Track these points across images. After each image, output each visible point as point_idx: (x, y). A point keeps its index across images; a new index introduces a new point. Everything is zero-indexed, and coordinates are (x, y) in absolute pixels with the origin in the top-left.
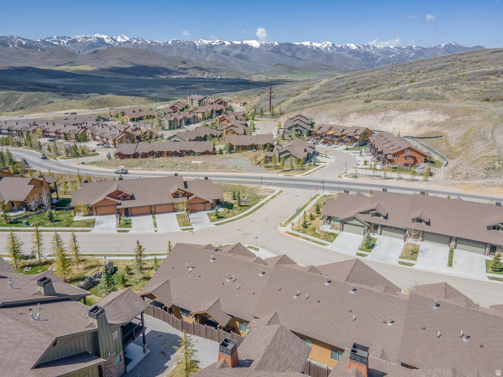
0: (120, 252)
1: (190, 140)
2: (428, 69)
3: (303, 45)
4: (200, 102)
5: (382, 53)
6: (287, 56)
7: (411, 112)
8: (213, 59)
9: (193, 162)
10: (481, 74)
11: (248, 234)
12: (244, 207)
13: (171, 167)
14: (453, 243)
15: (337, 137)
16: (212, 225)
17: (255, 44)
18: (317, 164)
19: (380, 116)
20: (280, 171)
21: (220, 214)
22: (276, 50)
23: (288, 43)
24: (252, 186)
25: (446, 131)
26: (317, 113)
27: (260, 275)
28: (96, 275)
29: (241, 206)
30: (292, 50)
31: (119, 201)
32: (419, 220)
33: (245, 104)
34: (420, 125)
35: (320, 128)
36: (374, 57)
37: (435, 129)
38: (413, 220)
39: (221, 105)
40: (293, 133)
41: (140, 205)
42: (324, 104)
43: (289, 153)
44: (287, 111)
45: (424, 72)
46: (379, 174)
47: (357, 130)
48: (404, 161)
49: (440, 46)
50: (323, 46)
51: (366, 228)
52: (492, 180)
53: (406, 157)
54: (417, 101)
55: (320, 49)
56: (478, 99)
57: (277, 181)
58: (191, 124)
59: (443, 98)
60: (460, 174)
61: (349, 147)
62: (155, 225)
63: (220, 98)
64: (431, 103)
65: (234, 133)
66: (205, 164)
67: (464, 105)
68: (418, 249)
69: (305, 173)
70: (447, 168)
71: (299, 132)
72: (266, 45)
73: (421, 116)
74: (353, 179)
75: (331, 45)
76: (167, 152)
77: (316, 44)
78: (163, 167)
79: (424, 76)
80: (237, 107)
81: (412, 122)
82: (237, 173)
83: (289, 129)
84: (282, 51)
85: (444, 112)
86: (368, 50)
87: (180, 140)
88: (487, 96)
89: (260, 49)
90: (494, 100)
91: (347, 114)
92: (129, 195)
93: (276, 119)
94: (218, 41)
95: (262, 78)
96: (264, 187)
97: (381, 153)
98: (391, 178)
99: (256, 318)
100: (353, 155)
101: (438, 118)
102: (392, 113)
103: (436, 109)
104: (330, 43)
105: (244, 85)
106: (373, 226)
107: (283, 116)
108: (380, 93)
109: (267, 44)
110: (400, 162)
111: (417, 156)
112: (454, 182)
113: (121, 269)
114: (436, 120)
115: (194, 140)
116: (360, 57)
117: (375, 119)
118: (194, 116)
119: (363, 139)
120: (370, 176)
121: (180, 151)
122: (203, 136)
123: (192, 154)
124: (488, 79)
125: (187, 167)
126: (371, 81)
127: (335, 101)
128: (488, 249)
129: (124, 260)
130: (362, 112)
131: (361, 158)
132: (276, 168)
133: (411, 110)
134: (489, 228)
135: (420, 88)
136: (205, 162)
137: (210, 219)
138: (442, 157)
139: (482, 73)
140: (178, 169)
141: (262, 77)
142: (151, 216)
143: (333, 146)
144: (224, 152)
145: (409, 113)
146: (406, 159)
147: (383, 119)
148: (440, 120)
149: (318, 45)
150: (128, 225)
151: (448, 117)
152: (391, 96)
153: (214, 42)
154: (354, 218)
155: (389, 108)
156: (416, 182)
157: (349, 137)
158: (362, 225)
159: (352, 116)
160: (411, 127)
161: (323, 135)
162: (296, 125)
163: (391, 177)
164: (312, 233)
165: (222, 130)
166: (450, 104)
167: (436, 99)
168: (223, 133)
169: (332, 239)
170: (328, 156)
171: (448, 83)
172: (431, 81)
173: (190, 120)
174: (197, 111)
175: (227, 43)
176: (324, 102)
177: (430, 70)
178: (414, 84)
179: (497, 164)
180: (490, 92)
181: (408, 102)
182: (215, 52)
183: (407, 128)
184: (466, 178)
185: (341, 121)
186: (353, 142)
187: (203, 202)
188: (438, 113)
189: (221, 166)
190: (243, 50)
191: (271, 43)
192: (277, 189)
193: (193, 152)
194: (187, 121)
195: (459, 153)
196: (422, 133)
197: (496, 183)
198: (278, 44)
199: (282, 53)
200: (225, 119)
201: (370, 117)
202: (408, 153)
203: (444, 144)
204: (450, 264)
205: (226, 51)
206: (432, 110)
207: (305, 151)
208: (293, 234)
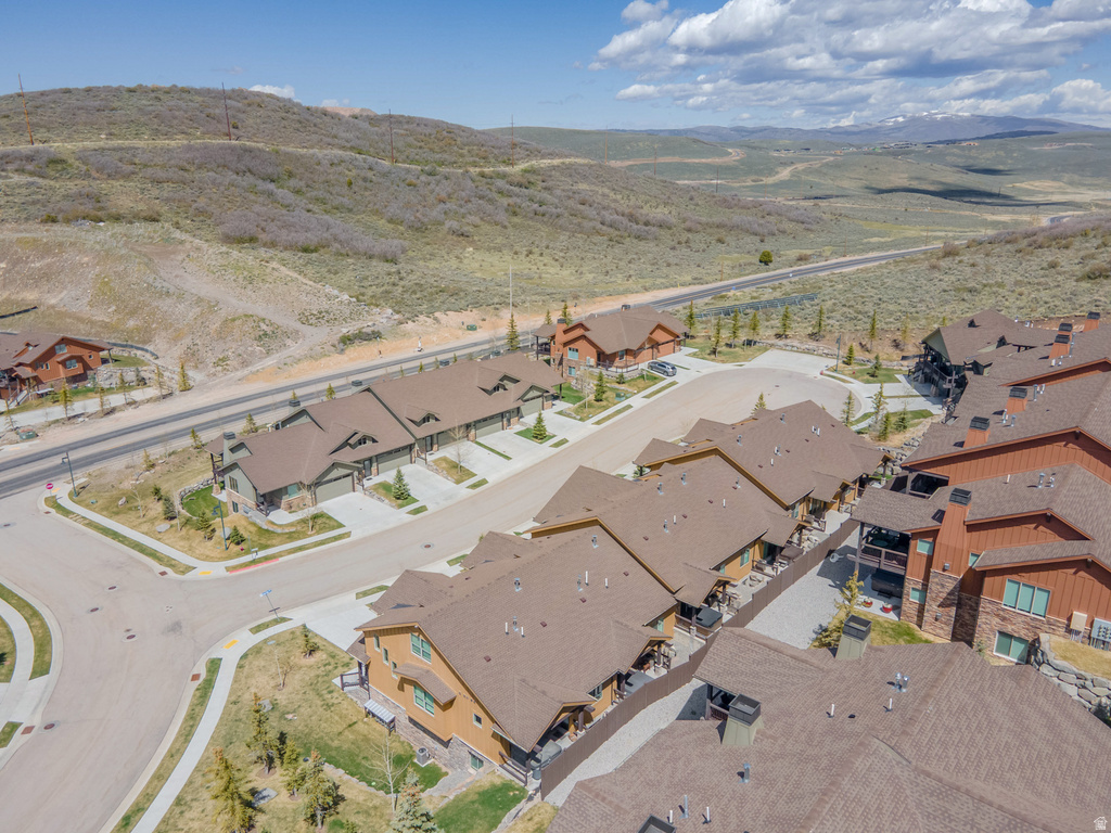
14: (473, 432)
48: (62, 373)
51: (355, 473)
53: (63, 363)
60: (227, 359)
88: (36, 211)
90: (68, 220)
111: (84, 354)
112: (232, 375)
128: (505, 420)
134: (491, 392)
146: (65, 367)
154: (334, 466)
156: (176, 400)
158: (348, 471)
164: (280, 538)
169: (332, 523)
180: (33, 203)
184: (245, 363)
202: (65, 352)
204: (506, 457)
208: (254, 562)
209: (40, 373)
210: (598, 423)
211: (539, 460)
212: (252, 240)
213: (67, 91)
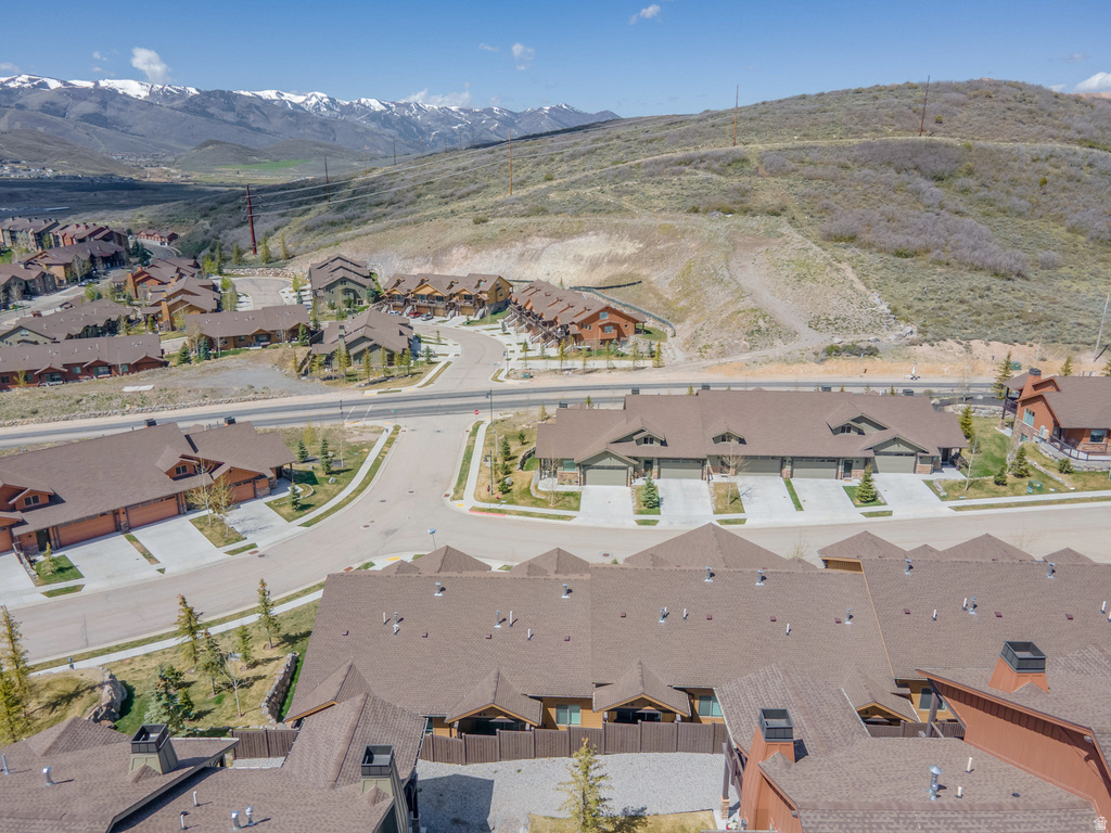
0: (93, 645)
1: (70, 337)
2: (567, 154)
3: (260, 98)
4: (39, 237)
5: (437, 120)
6: (225, 122)
7: (572, 238)
8: (18, 125)
9: (127, 389)
10: (668, 163)
11: (394, 531)
12: (342, 474)
13: (63, 410)
14: (788, 469)
15: (440, 299)
16: (295, 528)
17: (134, 89)
18: (433, 359)
19: (514, 250)
20: (362, 383)
21: (302, 500)
22: (198, 107)
23: (222, 93)
24: (327, 425)
25: (644, 272)
26: (374, 251)
27: (564, 597)
28: (96, 714)
29: (331, 473)
30: (237, 109)
31: (17, 515)
32: (724, 438)
33: (173, 237)
34: (595, 264)
35: (399, 282)
36: (423, 128)
37: (624, 268)
38: (716, 440)
39: (111, 243)
40: (339, 297)
41: (84, 515)
42: (384, 230)
43: (371, 343)
44: (301, 250)
45: (562, 160)
46: (573, 365)
47: (480, 281)
48: (600, 335)
49: (541, 109)
50: (309, 103)
51: (631, 469)
52: (763, 353)
53: (602, 327)
54: (578, 216)
55: (303, 109)
56: (679, 209)
57: (370, 408)
58: (36, 294)
59: (620, 209)
60: (710, 347)
61: (471, 318)
62: (148, 556)
63: (101, 224)
64: (604, 219)
65: (192, 308)
66: (166, 389)
67: (660, 221)
68: (738, 493)
69: (423, 382)
70: (678, 339)
71: (352, 294)
72: (165, 94)
73: (592, 245)
74: (526, 381)
75: (326, 100)
76: (27, 372)
77: (292, 96)
78: (35, 412)
79: (565, 167)
80: (156, 247)
81: (578, 259)
82: (259, 402)
83: (329, 288)
84: (211, 110)
85: (631, 236)
86: (406, 113)
87: (40, 340)
88: (691, 203)
89: (151, 104)
90: (706, 211)
91: (446, 250)
92: (42, 493)
93: (279, 270)
94: (24, 78)
95: (173, 174)
96: (348, 424)
97: (552, 323)
98: (596, 370)
99: (598, 685)
100: (488, 333)
101: (625, 248)
102: (537, 243)
103: (614, 230)
104: (325, 95)
105: (131, 193)
106: (643, 463)
107: (294, 261)
108: (496, 202)
109: (167, 91)
110: (594, 336)
111: (622, 322)
112: (704, 363)
113: (140, 682)
114: (620, 252)
115: (79, 336)
116: (393, 127)
117: (505, 256)
118: (43, 275)
119: (498, 300)
120: (555, 371)
121: (65, 366)
122: (101, 324)
123: (101, 370)
124: (681, 172)
125: (115, 403)
126: (463, 179)
127: (407, 224)
128: (841, 468)
129: (121, 661)
130: (476, 244)
131: (508, 338)
132: (351, 378)
133: (571, 235)
134: (835, 431)
135: (572, 191)
136: (163, 387)
137: (282, 515)
138: (659, 320)
139: (668, 161)
140: (87, 413)
141: (173, 171)
142: (120, 539)
143: (436, 319)
144: (192, 355)
145: (570, 242)
146: (603, 330)
147: (522, 255)
148: (628, 252)
149: (298, 99)
150: (67, 573)
151: (641, 246)
152: (520, 207)
153: (14, 80)
154: (606, 454)
155: (528, 232)
156: (642, 373)
157: (468, 298)
158: (623, 465)
159: (458, 253)
160: (580, 267)
161: (410, 297)
162: (343, 280)
163: (596, 367)
164: (528, 500)
165: (158, 304)
166: (637, 221)
167: (609, 212)
168: (160, 312)
169: (574, 505)
170: (443, 342)
171: (617, 180)
172: (586, 176)
173: (31, 285)
174: (47, 261)
175: (54, 84)
176: (378, 225)
177: (573, 157)
178: (554, 183)
179: (761, 323)
180: (694, 196)
181: (563, 219)
182: (20, 107)
183: (571, 271)
184: (722, 354)
185: (436, 264)
186: (477, 306)
187: (248, 477)
188: (621, 238)
189: (212, 391)
190: (104, 104)
191: (177, 90)
192: (389, 424)
193: (105, 364)
194: (23, 287)
195: (685, 312)
196: (603, 278)
197: (771, 357)
198: (196, 92)
199: (212, 116)
200: (149, 278)
201: (494, 253)
202: (606, 318)
203: (650, 295)
204: (799, 507)
205: (52, 104)
206: (610, 233)
207: (401, 334)
208: (490, 510)
209: (584, 332)
210: (958, 509)
211: (829, 523)
212: (852, 238)
213: (803, 97)
